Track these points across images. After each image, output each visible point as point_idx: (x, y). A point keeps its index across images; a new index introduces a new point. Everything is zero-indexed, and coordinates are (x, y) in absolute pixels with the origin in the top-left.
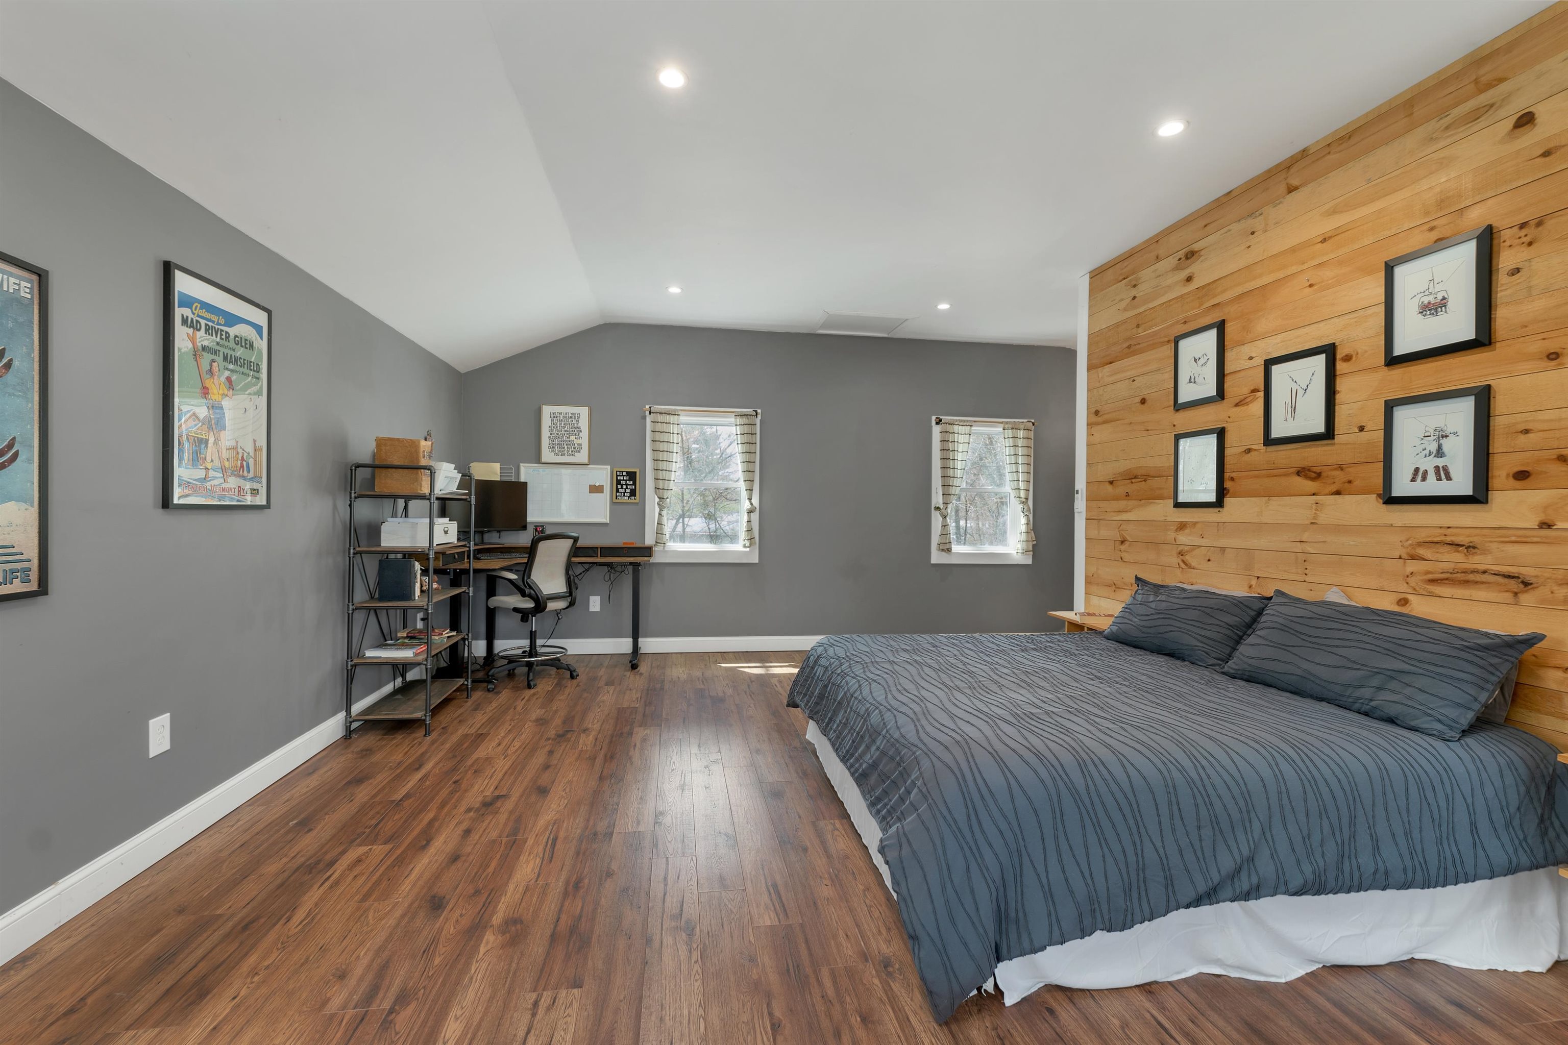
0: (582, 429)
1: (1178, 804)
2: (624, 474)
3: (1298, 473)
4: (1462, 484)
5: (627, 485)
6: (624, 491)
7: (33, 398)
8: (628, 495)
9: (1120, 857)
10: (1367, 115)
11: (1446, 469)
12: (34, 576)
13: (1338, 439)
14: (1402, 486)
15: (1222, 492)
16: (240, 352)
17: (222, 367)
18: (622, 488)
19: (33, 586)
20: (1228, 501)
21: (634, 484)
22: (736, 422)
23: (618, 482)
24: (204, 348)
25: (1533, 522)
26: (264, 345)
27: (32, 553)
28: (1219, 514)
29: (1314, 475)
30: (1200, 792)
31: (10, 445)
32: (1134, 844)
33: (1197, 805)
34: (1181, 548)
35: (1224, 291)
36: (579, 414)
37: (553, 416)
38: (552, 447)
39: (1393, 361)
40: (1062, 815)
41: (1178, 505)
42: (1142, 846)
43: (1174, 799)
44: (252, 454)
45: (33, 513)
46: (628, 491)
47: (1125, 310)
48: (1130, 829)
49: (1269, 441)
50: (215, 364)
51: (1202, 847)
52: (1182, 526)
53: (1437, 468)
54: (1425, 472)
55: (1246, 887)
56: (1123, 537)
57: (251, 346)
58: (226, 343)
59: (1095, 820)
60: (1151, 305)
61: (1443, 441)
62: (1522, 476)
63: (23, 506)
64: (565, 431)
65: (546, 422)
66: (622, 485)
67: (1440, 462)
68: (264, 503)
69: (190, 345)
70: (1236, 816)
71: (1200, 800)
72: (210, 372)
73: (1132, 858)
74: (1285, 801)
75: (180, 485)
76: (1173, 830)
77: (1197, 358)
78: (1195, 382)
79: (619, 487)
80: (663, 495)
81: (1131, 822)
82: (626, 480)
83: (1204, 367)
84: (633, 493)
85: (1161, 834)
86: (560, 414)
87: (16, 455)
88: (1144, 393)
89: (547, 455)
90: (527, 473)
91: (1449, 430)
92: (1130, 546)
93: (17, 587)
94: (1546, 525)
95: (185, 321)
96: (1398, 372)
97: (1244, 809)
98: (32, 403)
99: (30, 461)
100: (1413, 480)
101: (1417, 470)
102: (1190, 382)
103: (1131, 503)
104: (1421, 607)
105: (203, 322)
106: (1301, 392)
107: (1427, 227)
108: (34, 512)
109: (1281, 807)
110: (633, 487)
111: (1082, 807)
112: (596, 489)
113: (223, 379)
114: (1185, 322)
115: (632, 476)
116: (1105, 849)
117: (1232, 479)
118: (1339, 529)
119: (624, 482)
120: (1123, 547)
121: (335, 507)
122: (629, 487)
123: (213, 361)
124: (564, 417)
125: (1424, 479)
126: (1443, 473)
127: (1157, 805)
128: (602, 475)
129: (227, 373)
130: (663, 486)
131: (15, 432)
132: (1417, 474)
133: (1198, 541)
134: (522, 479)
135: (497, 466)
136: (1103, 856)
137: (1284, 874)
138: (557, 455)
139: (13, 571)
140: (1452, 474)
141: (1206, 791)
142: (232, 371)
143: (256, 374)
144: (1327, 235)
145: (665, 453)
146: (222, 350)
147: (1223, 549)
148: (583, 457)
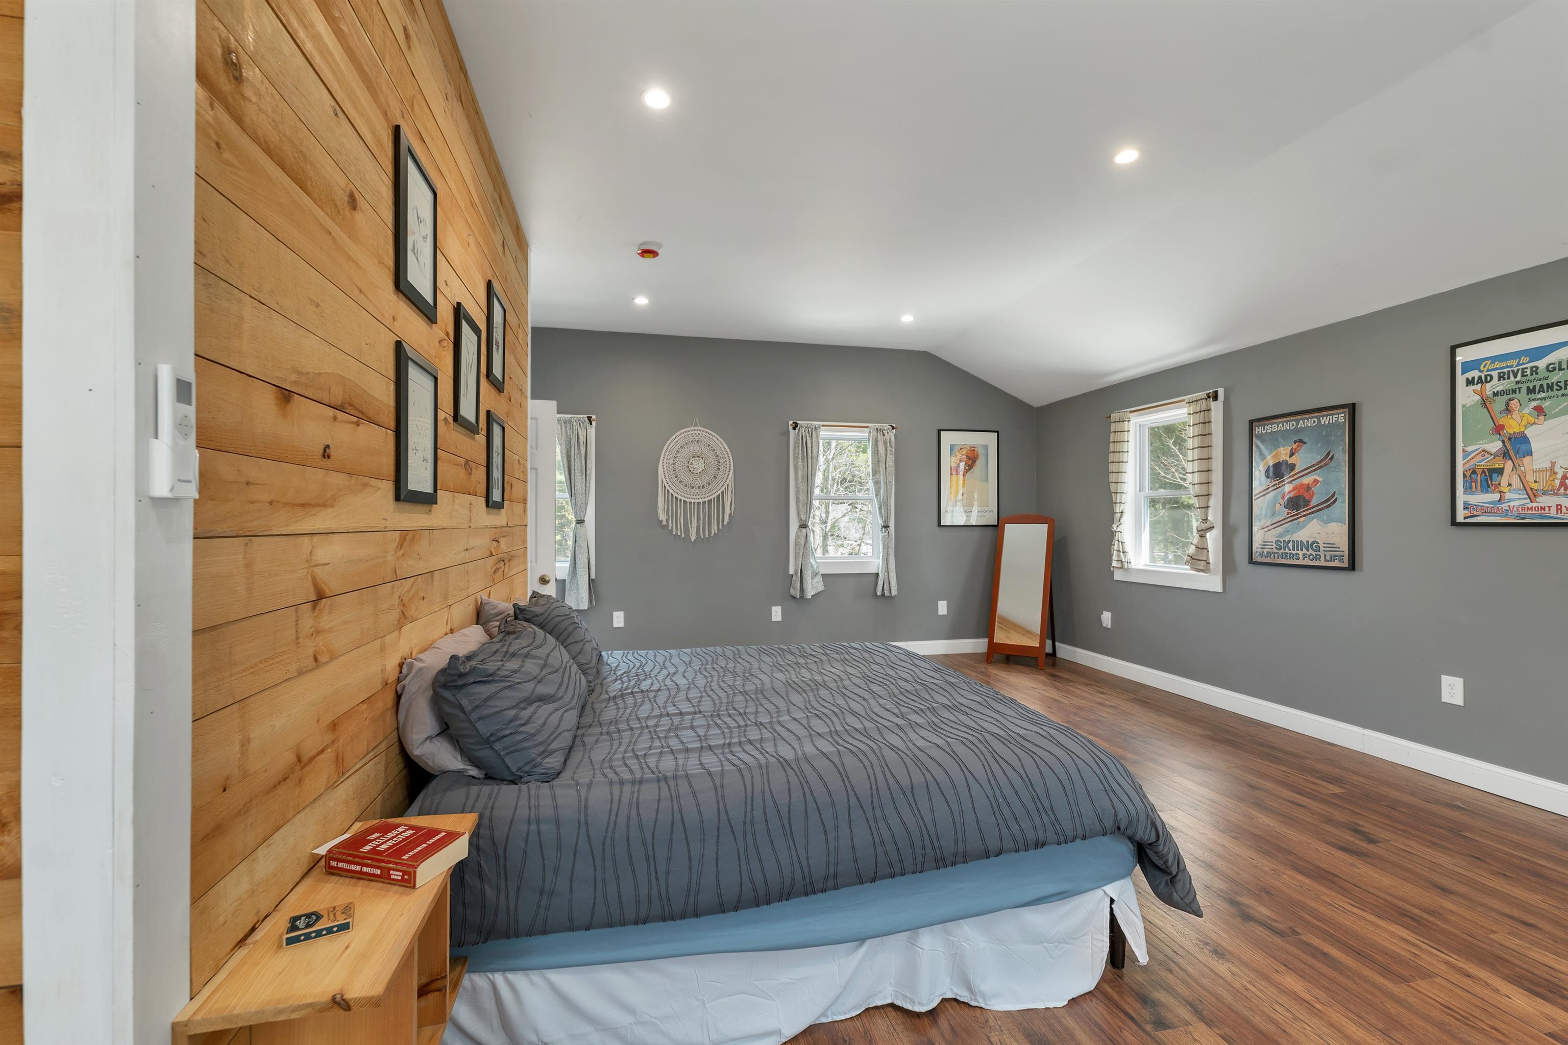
7: (1345, 471)
12: (1346, 559)
16: (1557, 377)
17: (1525, 401)
19: (1348, 565)
24: (1497, 394)
27: (1344, 547)
31: (1333, 496)
45: (1344, 529)
50: (1514, 402)
58: (1532, 377)
63: (1340, 524)
69: (1476, 398)
72: (1508, 410)
75: (1467, 509)
87: (1336, 499)
93: (1336, 563)
95: (1470, 382)
98: (1345, 473)
99: (1344, 502)
105: (1497, 373)
108: (1346, 526)
113: (1528, 410)
123: (1512, 400)
129: (1534, 403)
131: (1335, 489)
139: (1334, 556)
142: (1542, 399)
146: (1525, 386)
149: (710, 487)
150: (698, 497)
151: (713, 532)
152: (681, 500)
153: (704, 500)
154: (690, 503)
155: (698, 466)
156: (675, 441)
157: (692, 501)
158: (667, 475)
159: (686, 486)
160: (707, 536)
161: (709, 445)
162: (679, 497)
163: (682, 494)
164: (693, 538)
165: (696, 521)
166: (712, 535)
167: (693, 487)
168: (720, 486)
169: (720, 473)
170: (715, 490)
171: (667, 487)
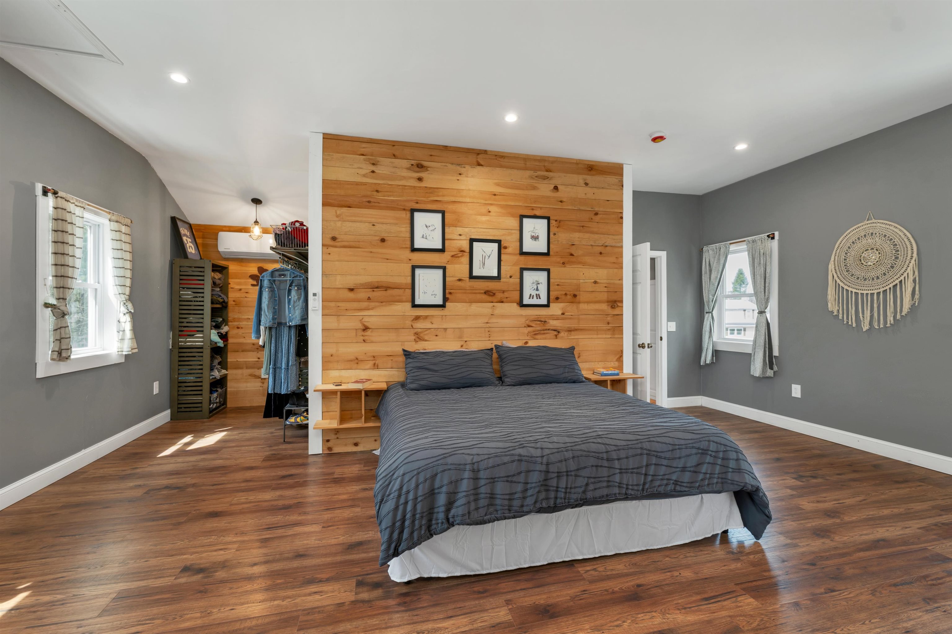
3: (485, 293)
4: (544, 301)
10: (511, 153)
11: (539, 295)
13: (502, 280)
14: (526, 301)
15: (445, 299)
20: (448, 304)
25: (560, 313)
28: (443, 311)
29: (492, 294)
34: (416, 331)
35: (443, 196)
39: (522, 253)
41: (414, 306)
47: (364, 176)
49: (471, 277)
52: (417, 318)
53: (536, 294)
54: (533, 296)
56: (364, 325)
60: (390, 183)
61: (538, 285)
62: (557, 298)
67: (537, 292)
77: (428, 225)
78: (426, 238)
83: (432, 232)
88: (384, 235)
91: (540, 282)
92: (372, 332)
94: (563, 314)
96: (523, 258)
100: (530, 298)
101: (531, 295)
102: (423, 237)
103: (372, 304)
104: (532, 343)
106: (487, 257)
107: (531, 208)
114: (417, 203)
117: (450, 293)
118: (503, 316)
120: (366, 334)
125: (533, 298)
126: (538, 296)
132: (531, 296)
133: (429, 326)
140: (541, 297)
144: (496, 193)
147: (445, 329)
149: (886, 277)
150: (872, 288)
151: (888, 322)
152: (852, 292)
153: (879, 291)
154: (862, 294)
155: (874, 257)
156: (846, 238)
157: (865, 292)
158: (838, 271)
159: (858, 278)
160: (882, 326)
161: (885, 236)
162: (850, 289)
163: (854, 286)
164: (866, 327)
165: (869, 311)
166: (888, 325)
167: (865, 280)
168: (898, 275)
169: (899, 262)
170: (892, 280)
171: (838, 281)
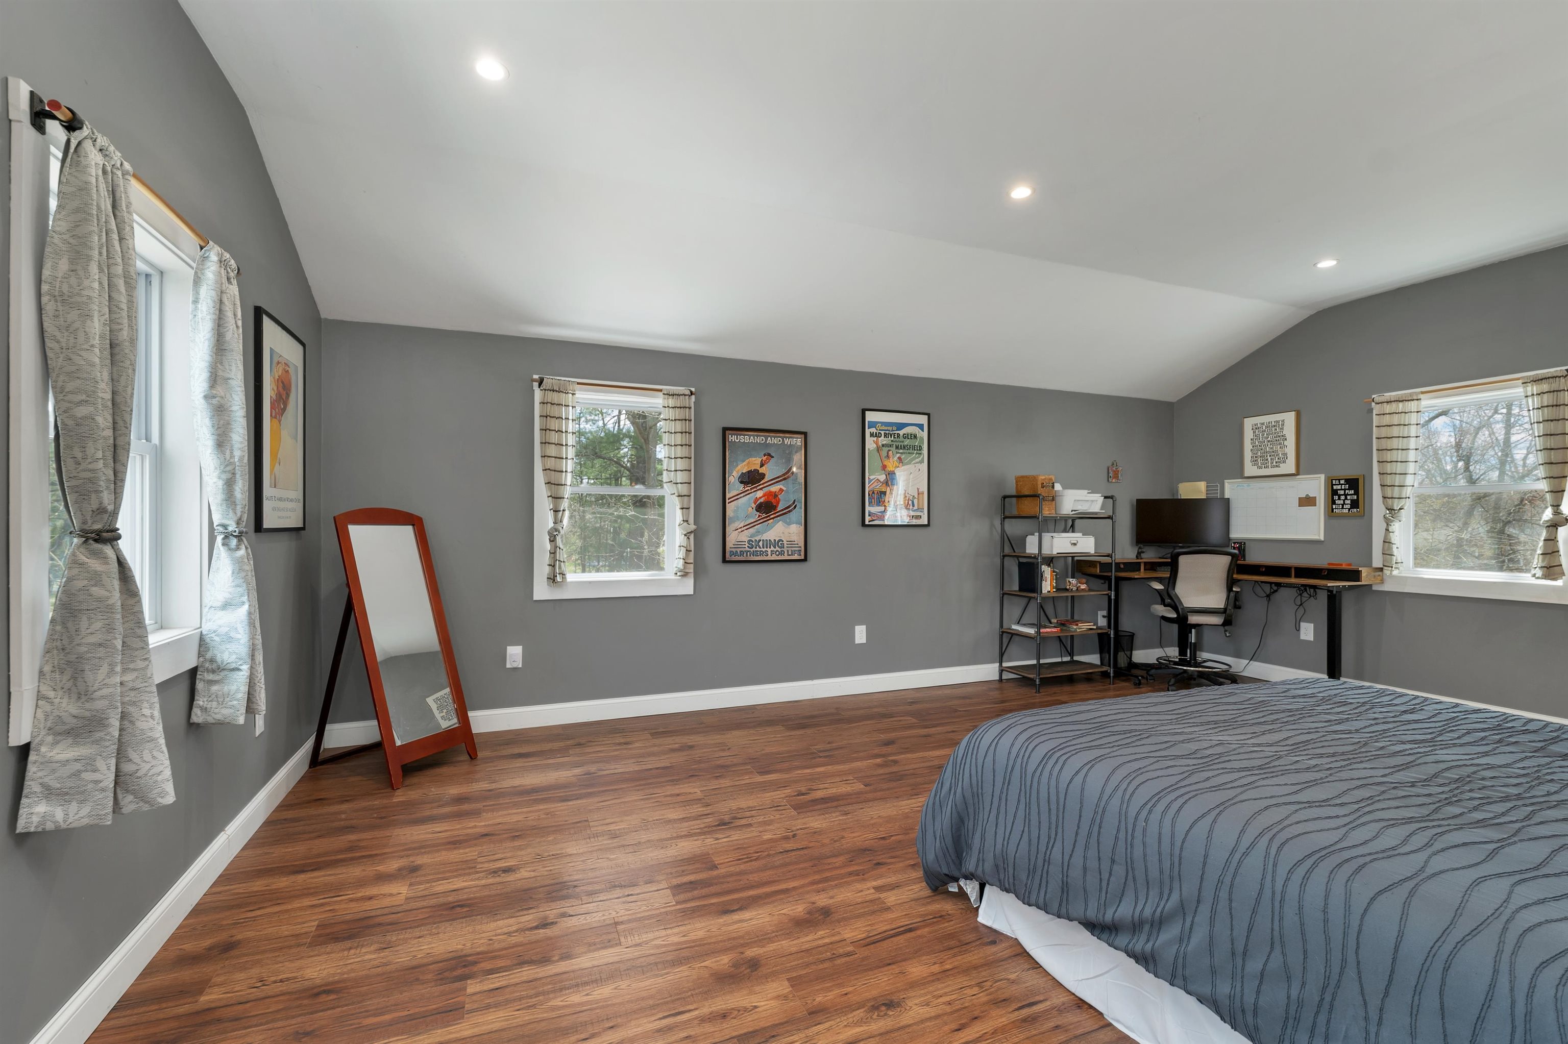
0: (1287, 437)
1: (1100, 827)
2: (1342, 482)
5: (1346, 495)
6: (1342, 502)
7: (802, 483)
8: (1349, 506)
9: (1034, 841)
12: (803, 553)
16: (907, 442)
17: (895, 453)
18: (1339, 499)
19: (803, 558)
21: (1357, 493)
22: (1526, 392)
23: (1335, 492)
24: (883, 445)
26: (925, 434)
27: (802, 544)
30: (1126, 828)
31: (793, 503)
32: (1049, 837)
33: (1117, 838)
36: (1283, 421)
37: (1255, 428)
38: (1254, 461)
40: (1009, 784)
42: (1054, 843)
43: (1098, 821)
44: (916, 496)
45: (801, 529)
46: (1349, 502)
48: (1050, 823)
50: (890, 452)
51: (1109, 880)
55: (1138, 948)
57: (915, 437)
58: (898, 440)
59: (1028, 801)
63: (797, 527)
64: (1269, 441)
65: (1248, 434)
66: (1339, 496)
68: (926, 523)
69: (875, 446)
70: (1154, 873)
71: (1122, 835)
72: (888, 456)
73: (1042, 848)
74: (1224, 895)
75: (869, 515)
76: (1086, 847)
79: (1336, 497)
80: (1393, 505)
81: (1054, 818)
82: (1345, 490)
84: (1355, 504)
85: (1074, 844)
86: (1263, 424)
87: (796, 506)
89: (1250, 469)
90: (1230, 489)
93: (796, 557)
95: (872, 435)
97: (1167, 872)
98: (801, 485)
99: (801, 508)
105: (883, 433)
108: (803, 527)
109: (1216, 898)
110: (1355, 497)
111: (1023, 786)
112: (1307, 501)
113: (896, 459)
115: (1353, 483)
116: (1026, 829)
119: (1342, 492)
121: (992, 526)
122: (1349, 497)
123: (889, 450)
124: (1267, 427)
127: (1080, 816)
128: (1316, 485)
129: (898, 455)
130: (1392, 494)
131: (794, 497)
134: (1226, 497)
135: (1202, 485)
136: (1023, 831)
137: (1184, 966)
138: (1260, 468)
139: (792, 551)
141: (1133, 830)
142: (901, 453)
143: (919, 452)
145: (1400, 451)
146: (895, 444)
148: (1289, 467)
